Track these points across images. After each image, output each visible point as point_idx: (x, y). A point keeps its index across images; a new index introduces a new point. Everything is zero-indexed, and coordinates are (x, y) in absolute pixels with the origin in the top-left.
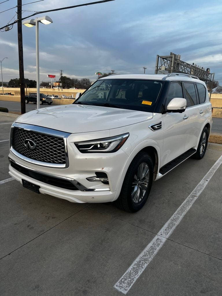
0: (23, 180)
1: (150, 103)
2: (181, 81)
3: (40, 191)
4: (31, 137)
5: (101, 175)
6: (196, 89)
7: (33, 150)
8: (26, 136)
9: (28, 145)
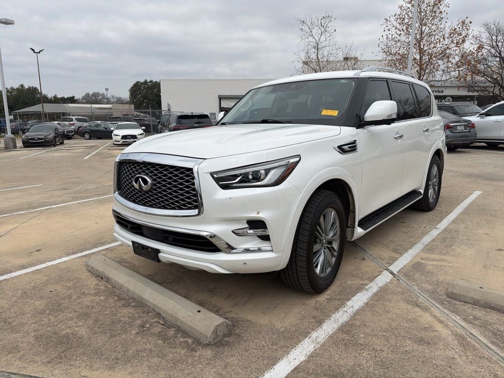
0: (133, 243)
1: (335, 113)
2: (387, 79)
3: (161, 258)
4: (144, 171)
5: (257, 225)
6: (414, 94)
7: (147, 192)
8: (137, 170)
9: (140, 186)
